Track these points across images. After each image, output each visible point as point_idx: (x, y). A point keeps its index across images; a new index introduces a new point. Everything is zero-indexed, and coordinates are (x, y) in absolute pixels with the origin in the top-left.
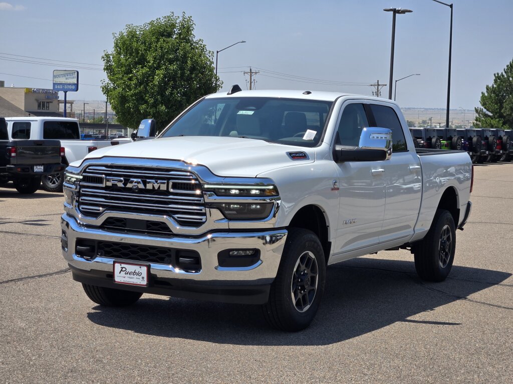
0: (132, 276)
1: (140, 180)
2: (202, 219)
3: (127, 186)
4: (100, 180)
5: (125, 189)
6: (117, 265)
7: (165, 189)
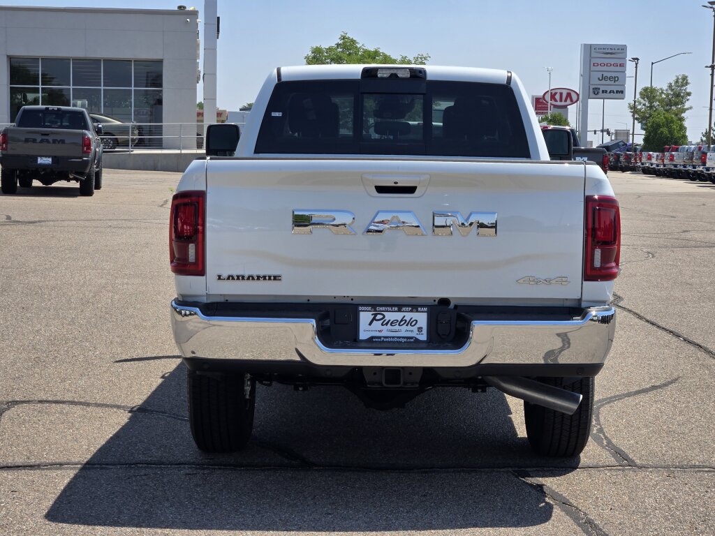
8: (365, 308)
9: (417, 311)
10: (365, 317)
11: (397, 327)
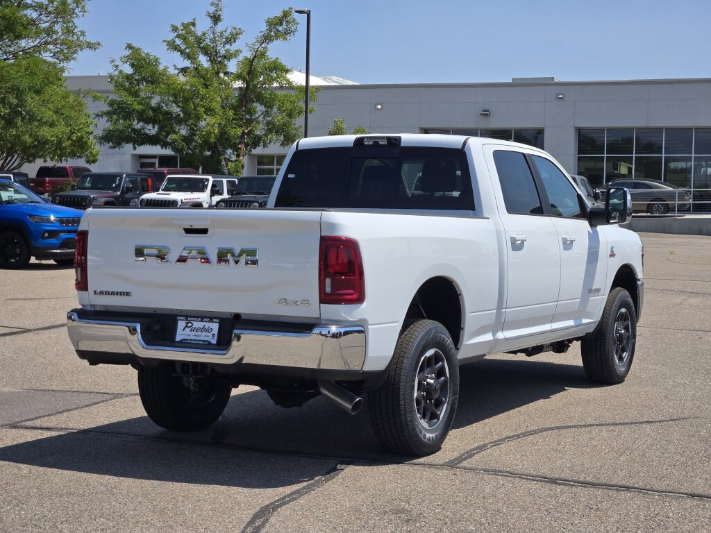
8: (181, 318)
9: (213, 322)
10: (181, 324)
11: (199, 333)
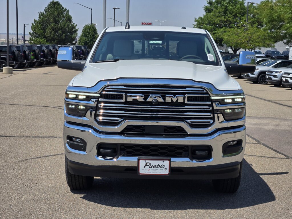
0: (156, 168)
1: (159, 95)
2: (210, 122)
3: (147, 101)
4: (121, 97)
5: (145, 103)
6: (141, 161)
7: (182, 101)
